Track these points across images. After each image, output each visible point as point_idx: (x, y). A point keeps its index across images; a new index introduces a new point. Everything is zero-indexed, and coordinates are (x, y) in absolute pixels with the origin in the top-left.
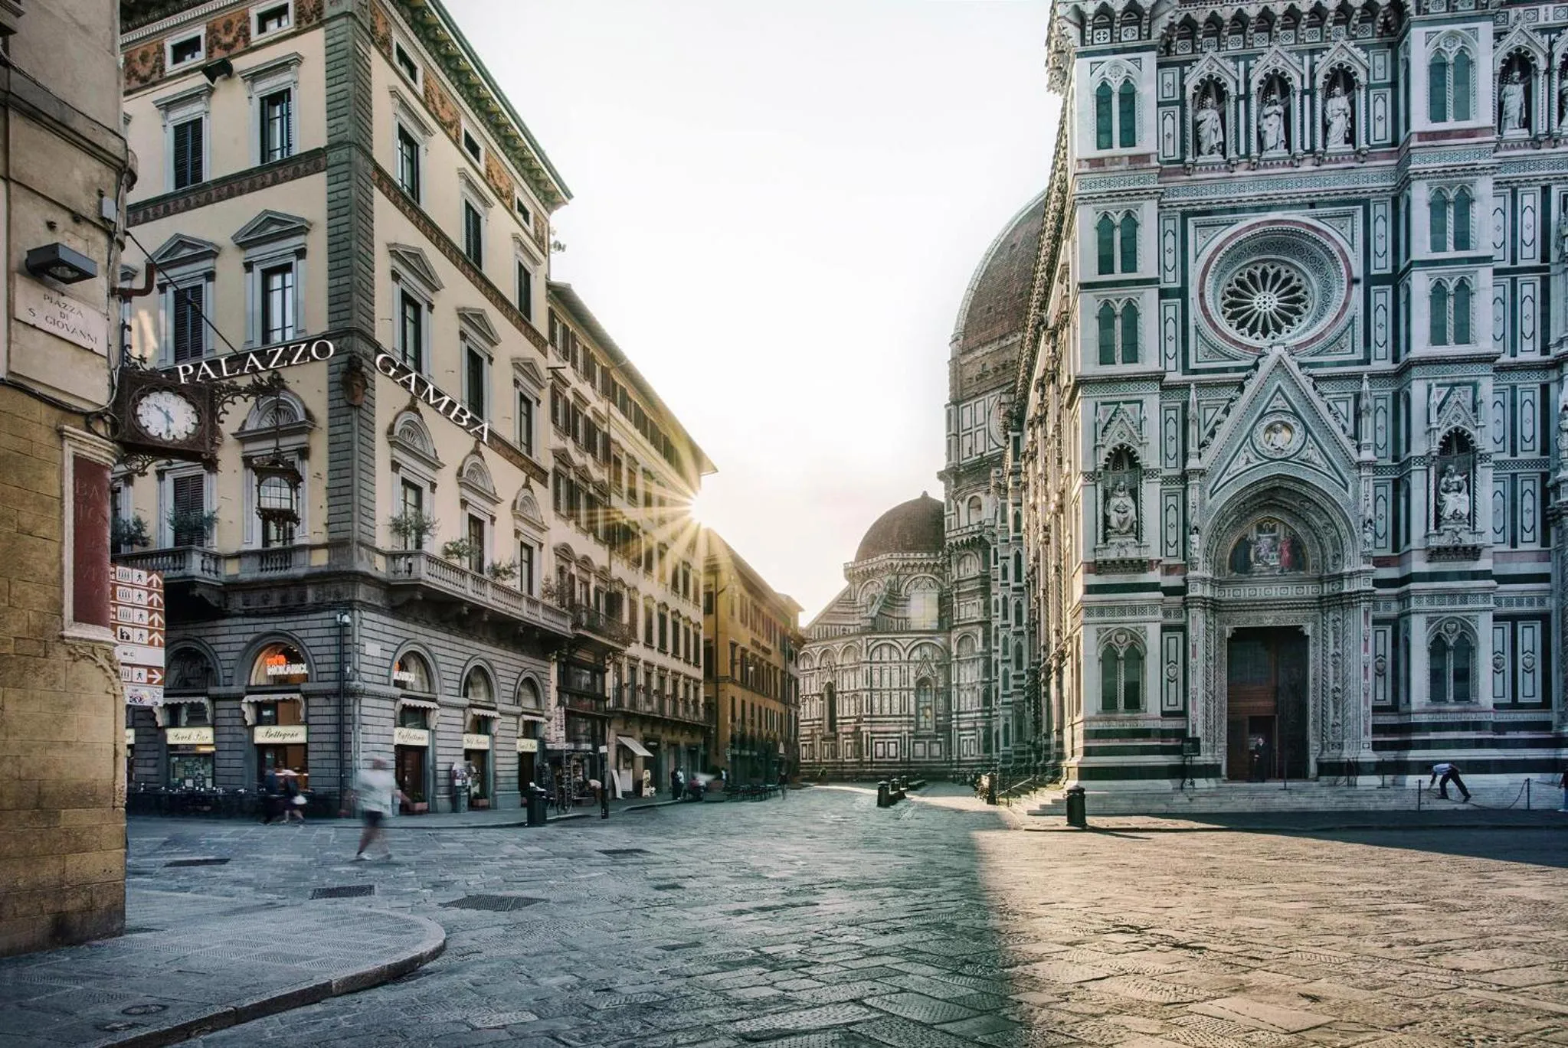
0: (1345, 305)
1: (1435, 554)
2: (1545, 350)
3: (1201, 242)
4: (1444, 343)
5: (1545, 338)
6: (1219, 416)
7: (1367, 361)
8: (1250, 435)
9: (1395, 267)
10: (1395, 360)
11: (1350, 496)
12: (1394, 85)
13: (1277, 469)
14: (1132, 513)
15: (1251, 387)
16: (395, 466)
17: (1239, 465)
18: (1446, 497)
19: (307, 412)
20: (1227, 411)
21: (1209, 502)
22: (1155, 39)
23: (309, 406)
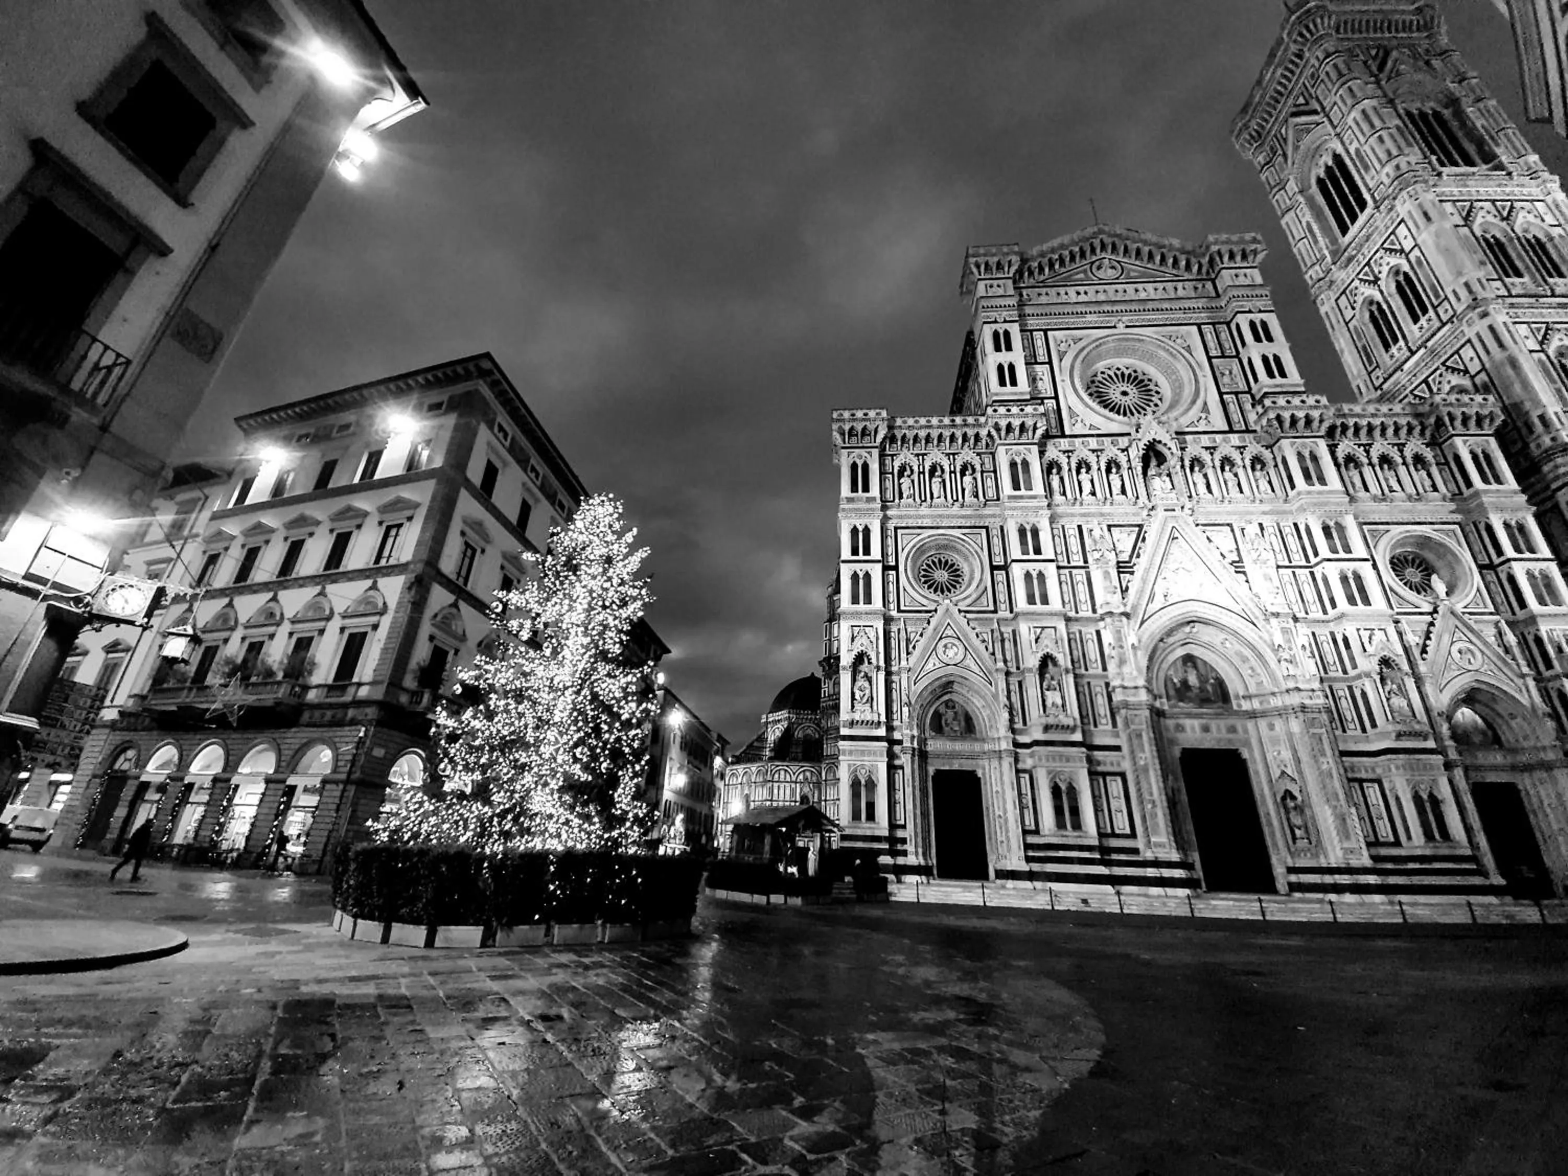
0: (981, 580)
1: (1047, 728)
2: (1094, 611)
3: (905, 542)
4: (1035, 604)
5: (1093, 605)
6: (918, 637)
7: (995, 611)
8: (935, 649)
9: (1006, 561)
10: (1011, 612)
11: (993, 689)
12: (995, 472)
13: (950, 670)
14: (868, 692)
15: (934, 622)
16: (432, 638)
17: (930, 666)
18: (1047, 693)
19: (385, 603)
20: (921, 635)
21: (913, 688)
22: (877, 444)
23: (387, 600)
